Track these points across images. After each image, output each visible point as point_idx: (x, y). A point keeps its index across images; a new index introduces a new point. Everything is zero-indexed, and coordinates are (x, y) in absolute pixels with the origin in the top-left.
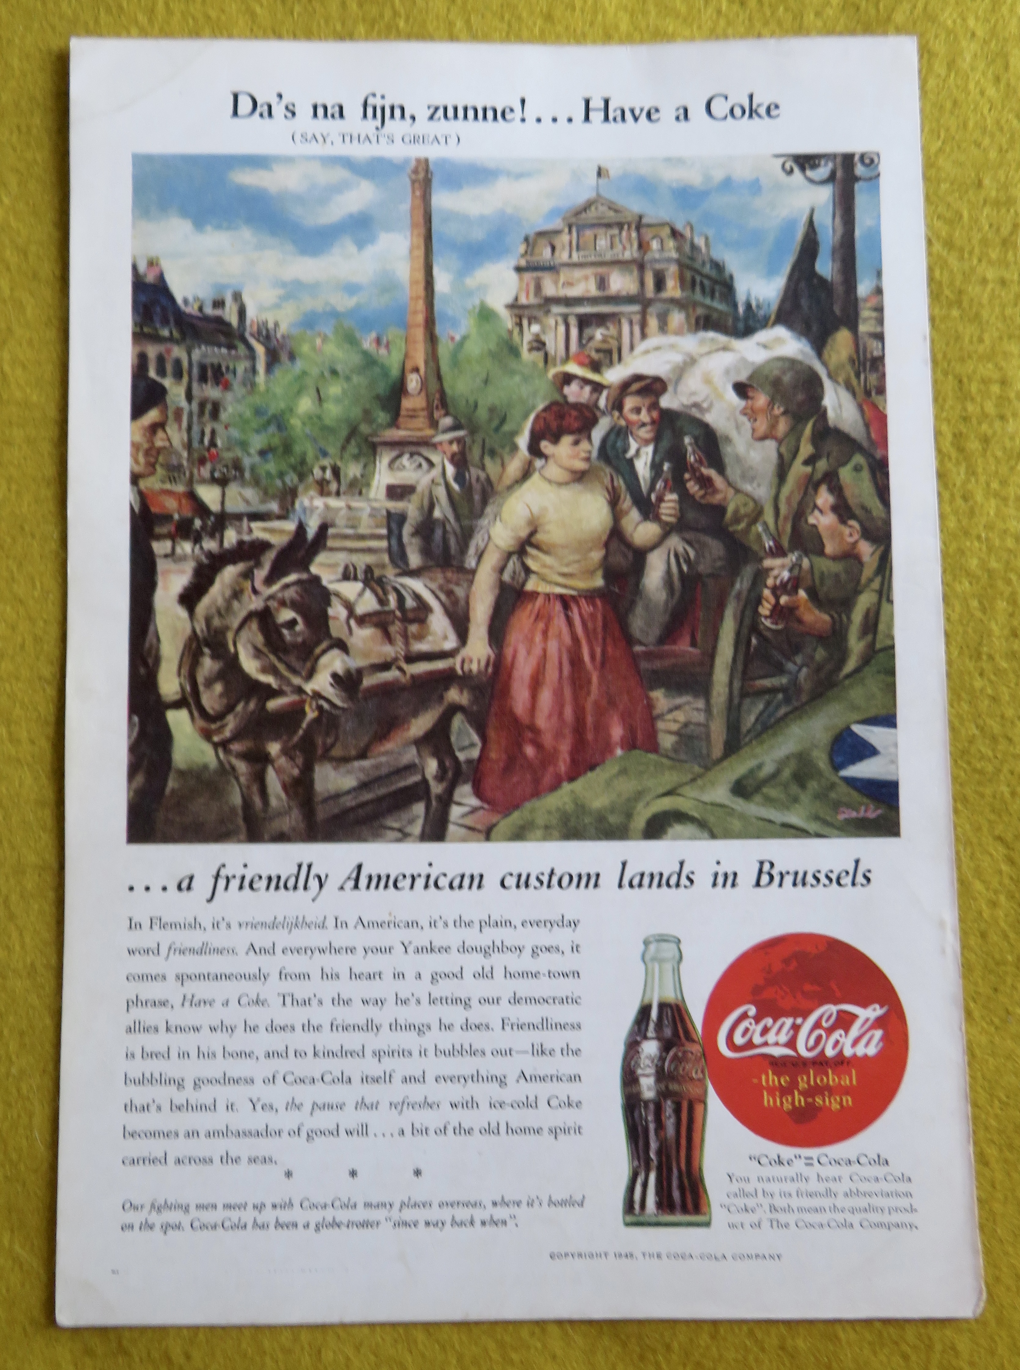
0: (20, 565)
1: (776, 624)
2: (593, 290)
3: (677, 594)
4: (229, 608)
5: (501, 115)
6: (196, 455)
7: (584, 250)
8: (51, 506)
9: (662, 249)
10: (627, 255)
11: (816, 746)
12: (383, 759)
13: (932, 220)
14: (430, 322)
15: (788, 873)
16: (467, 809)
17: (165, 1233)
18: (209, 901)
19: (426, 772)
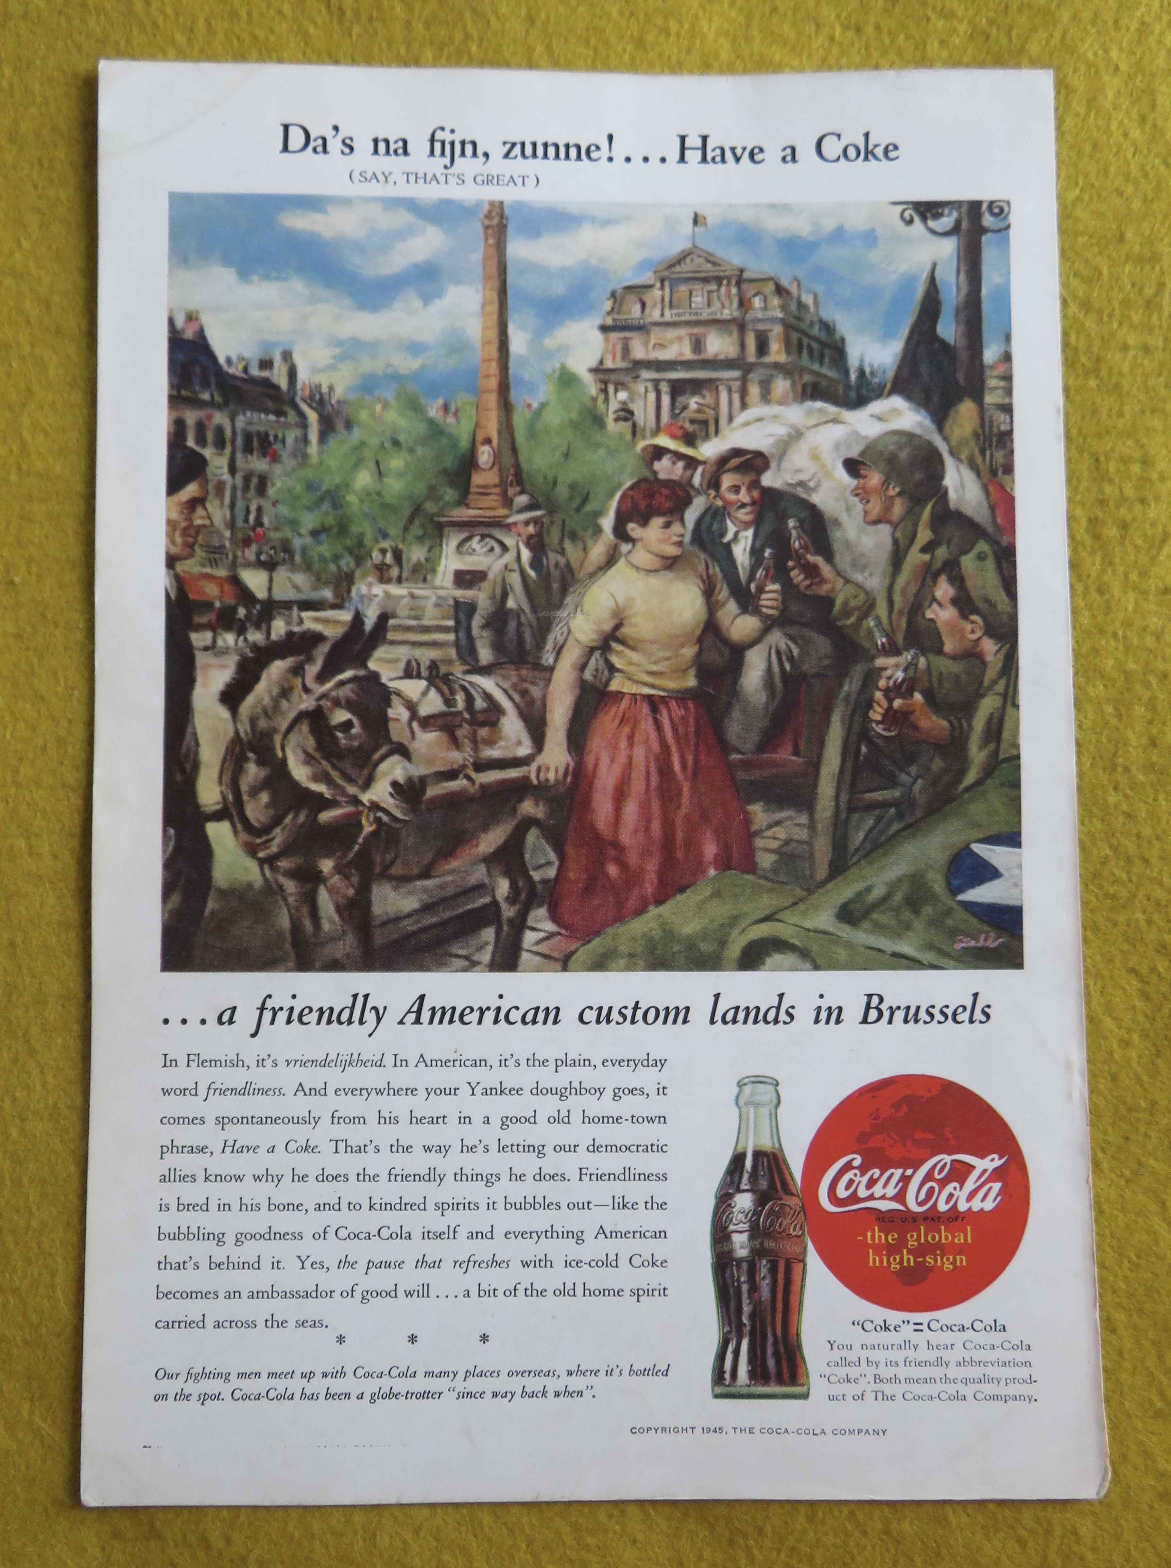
0: (41, 657)
1: (889, 730)
2: (688, 354)
3: (779, 696)
4: (276, 707)
5: (585, 153)
6: (240, 535)
7: (678, 308)
8: (76, 592)
9: (765, 308)
10: (726, 314)
11: (932, 868)
12: (449, 878)
13: (1068, 277)
14: (504, 388)
15: (899, 1008)
16: (542, 935)
17: (203, 1404)
18: (254, 1035)
19: (496, 893)
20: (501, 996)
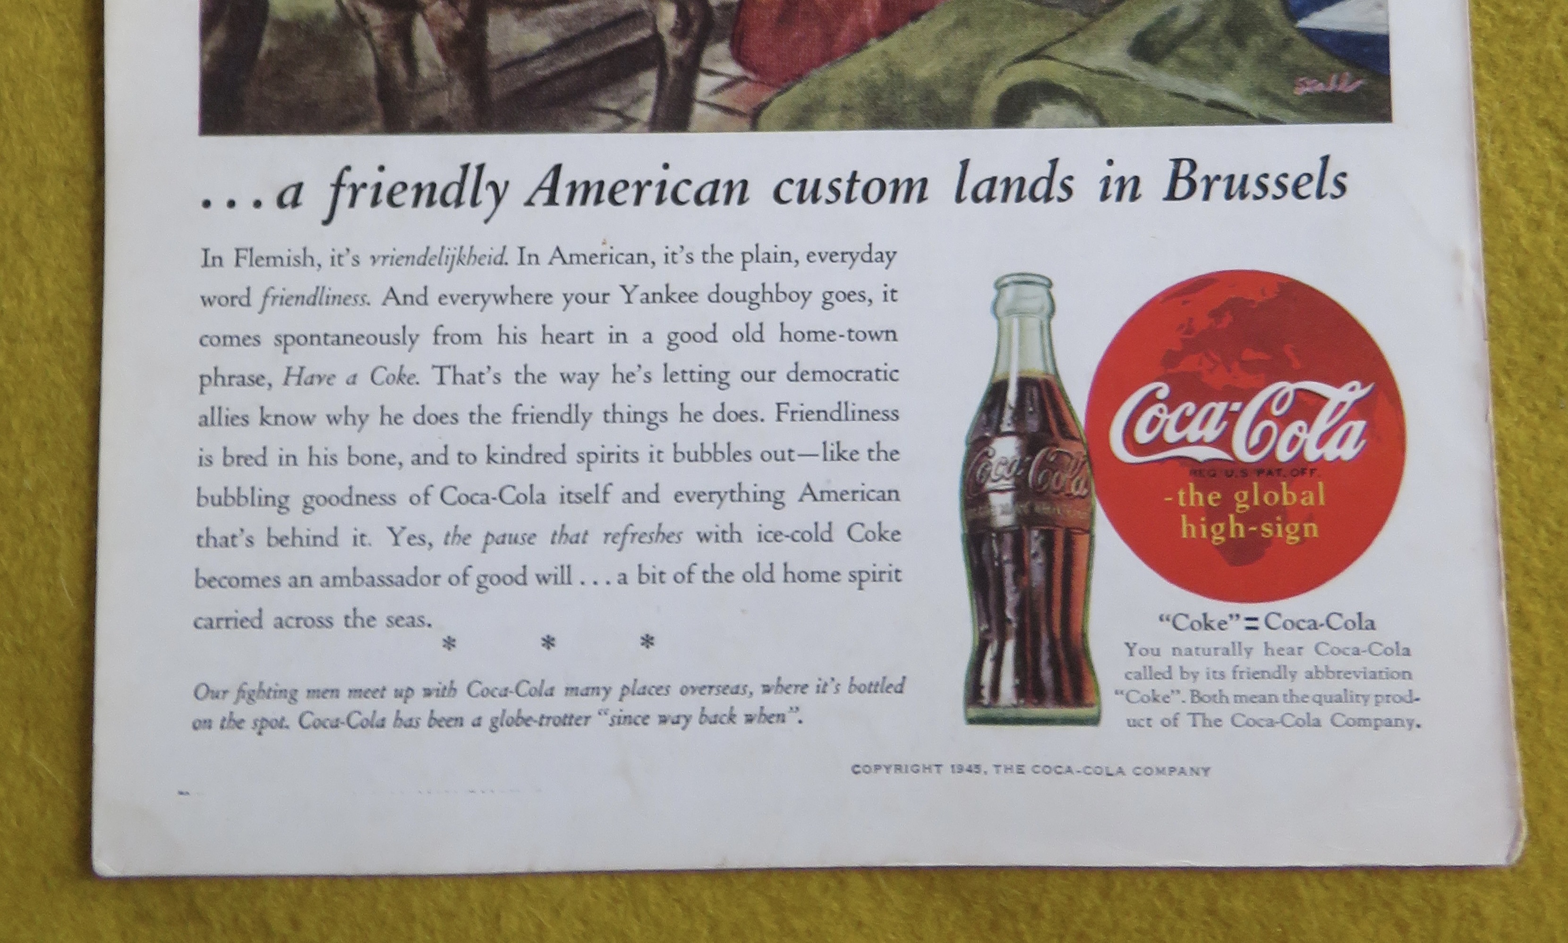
15: (1218, 178)
16: (721, 80)
17: (260, 733)
18: (326, 223)
19: (659, 23)
20: (666, 166)
